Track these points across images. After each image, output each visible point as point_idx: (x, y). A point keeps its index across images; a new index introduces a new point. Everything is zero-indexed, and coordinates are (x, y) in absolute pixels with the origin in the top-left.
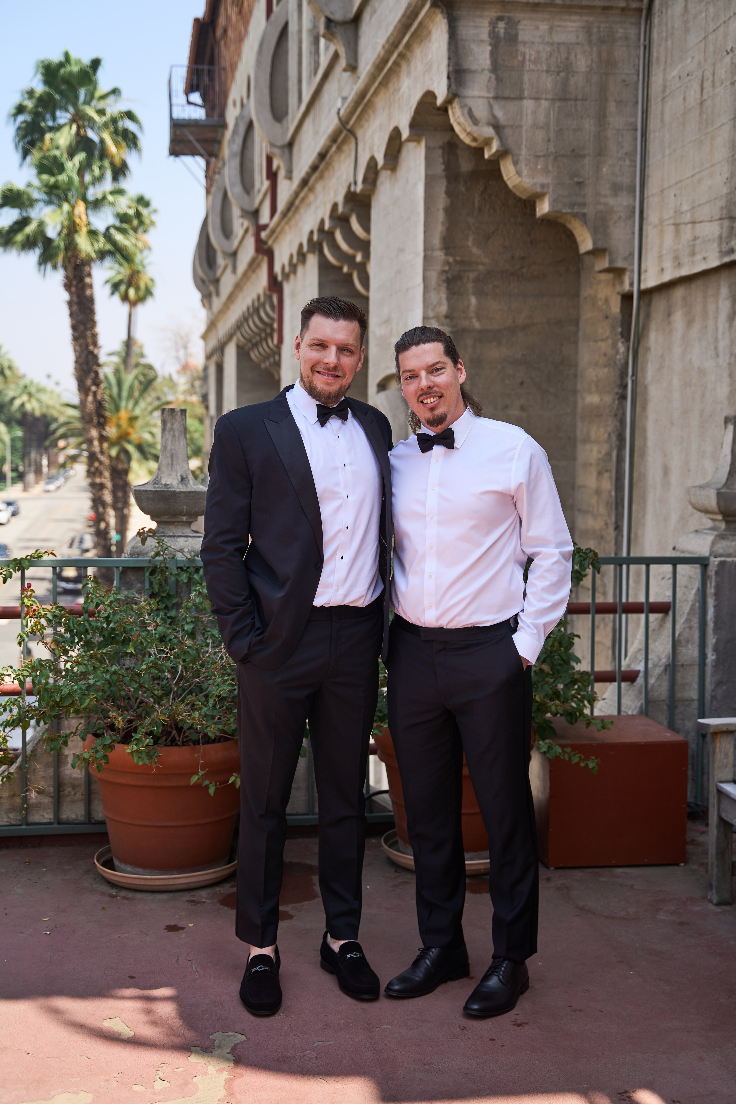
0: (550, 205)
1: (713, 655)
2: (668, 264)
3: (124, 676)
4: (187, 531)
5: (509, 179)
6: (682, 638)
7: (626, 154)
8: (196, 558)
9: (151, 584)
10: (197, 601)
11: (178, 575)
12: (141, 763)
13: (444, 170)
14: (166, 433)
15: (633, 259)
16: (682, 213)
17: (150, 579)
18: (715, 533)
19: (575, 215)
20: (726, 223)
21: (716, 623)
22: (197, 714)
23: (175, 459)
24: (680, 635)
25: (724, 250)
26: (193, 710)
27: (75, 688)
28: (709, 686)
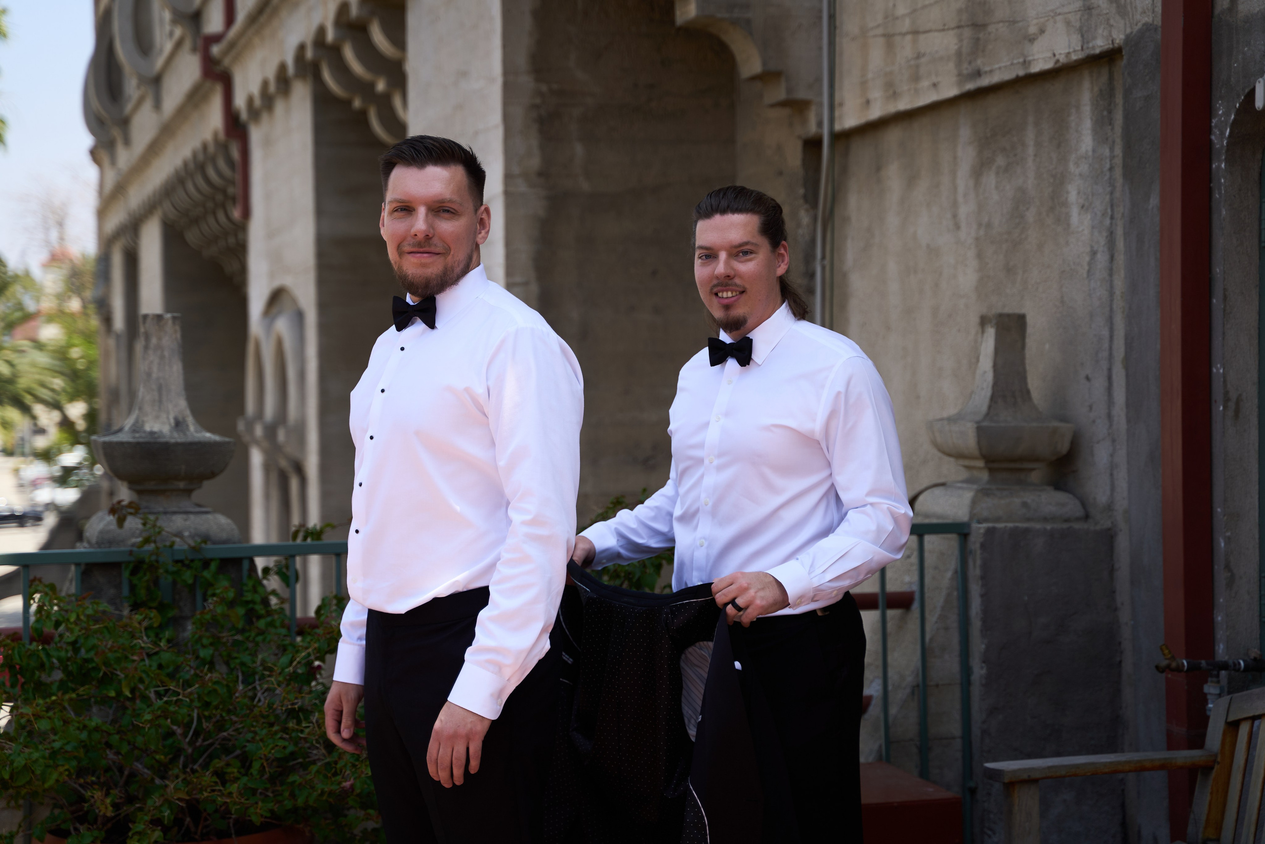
0: (697, 7)
1: (982, 668)
2: (876, 94)
3: (109, 734)
4: (186, 504)
6: (934, 644)
8: (203, 545)
9: (133, 588)
11: (177, 573)
14: (150, 352)
15: (821, 86)
16: (897, 18)
17: (130, 581)
18: (975, 487)
19: (734, 22)
20: (967, 33)
21: (984, 621)
22: (234, 788)
23: (164, 393)
24: (931, 640)
25: (965, 72)
26: (224, 783)
27: (36, 755)
28: (977, 715)
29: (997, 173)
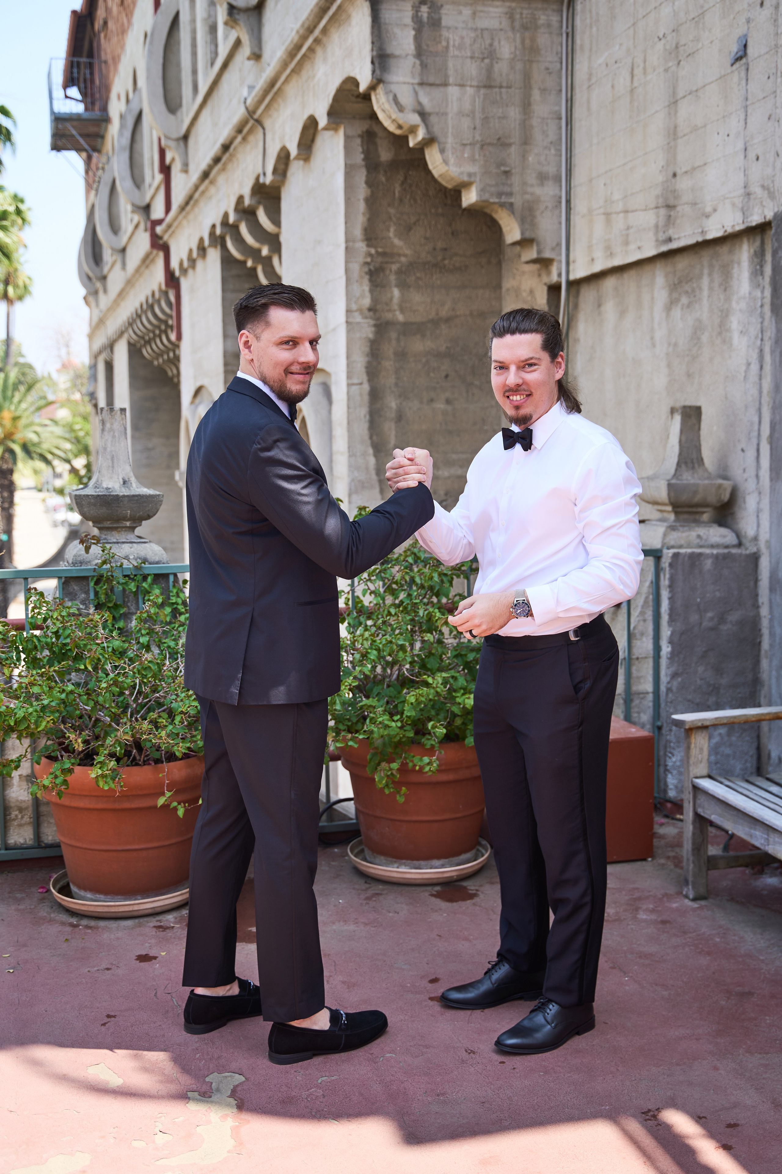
0: (477, 195)
1: (668, 647)
2: (598, 254)
3: (80, 695)
4: (131, 537)
5: (434, 168)
6: (636, 631)
7: (551, 143)
8: (143, 565)
9: (96, 593)
10: (152, 612)
11: (126, 583)
12: (106, 788)
13: (364, 160)
14: (106, 433)
15: (561, 249)
16: (613, 202)
17: (95, 589)
18: (665, 524)
19: (502, 205)
20: (663, 212)
21: (670, 615)
22: (163, 734)
23: (115, 461)
24: (634, 628)
25: (661, 239)
26: (157, 728)
27: (31, 710)
28: (664, 678)
29: (682, 309)
